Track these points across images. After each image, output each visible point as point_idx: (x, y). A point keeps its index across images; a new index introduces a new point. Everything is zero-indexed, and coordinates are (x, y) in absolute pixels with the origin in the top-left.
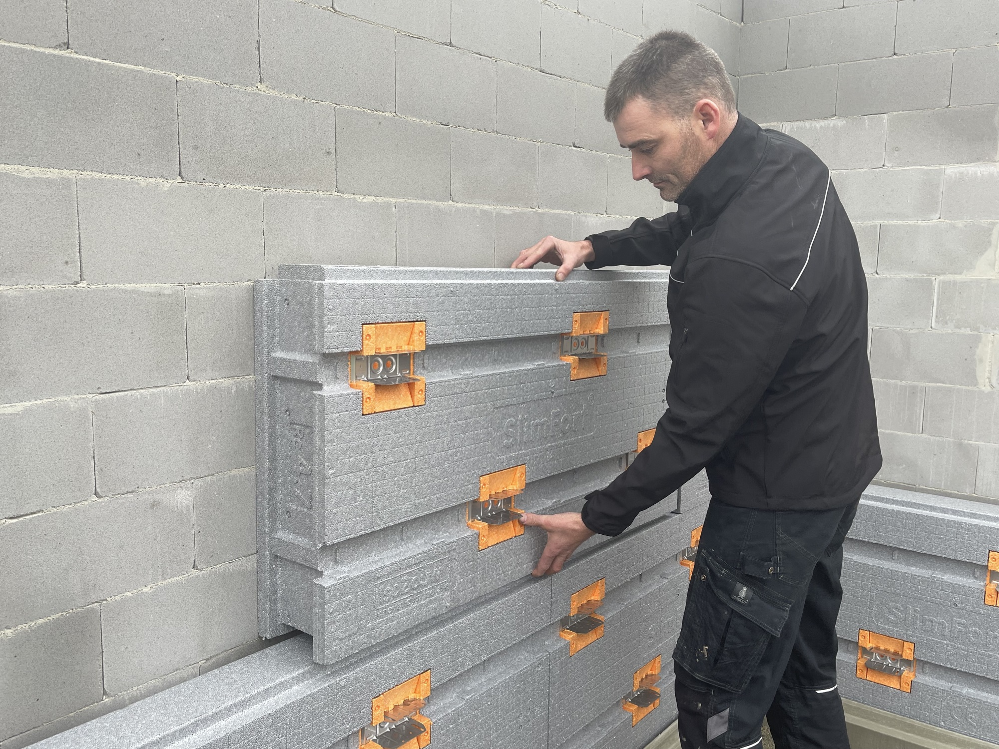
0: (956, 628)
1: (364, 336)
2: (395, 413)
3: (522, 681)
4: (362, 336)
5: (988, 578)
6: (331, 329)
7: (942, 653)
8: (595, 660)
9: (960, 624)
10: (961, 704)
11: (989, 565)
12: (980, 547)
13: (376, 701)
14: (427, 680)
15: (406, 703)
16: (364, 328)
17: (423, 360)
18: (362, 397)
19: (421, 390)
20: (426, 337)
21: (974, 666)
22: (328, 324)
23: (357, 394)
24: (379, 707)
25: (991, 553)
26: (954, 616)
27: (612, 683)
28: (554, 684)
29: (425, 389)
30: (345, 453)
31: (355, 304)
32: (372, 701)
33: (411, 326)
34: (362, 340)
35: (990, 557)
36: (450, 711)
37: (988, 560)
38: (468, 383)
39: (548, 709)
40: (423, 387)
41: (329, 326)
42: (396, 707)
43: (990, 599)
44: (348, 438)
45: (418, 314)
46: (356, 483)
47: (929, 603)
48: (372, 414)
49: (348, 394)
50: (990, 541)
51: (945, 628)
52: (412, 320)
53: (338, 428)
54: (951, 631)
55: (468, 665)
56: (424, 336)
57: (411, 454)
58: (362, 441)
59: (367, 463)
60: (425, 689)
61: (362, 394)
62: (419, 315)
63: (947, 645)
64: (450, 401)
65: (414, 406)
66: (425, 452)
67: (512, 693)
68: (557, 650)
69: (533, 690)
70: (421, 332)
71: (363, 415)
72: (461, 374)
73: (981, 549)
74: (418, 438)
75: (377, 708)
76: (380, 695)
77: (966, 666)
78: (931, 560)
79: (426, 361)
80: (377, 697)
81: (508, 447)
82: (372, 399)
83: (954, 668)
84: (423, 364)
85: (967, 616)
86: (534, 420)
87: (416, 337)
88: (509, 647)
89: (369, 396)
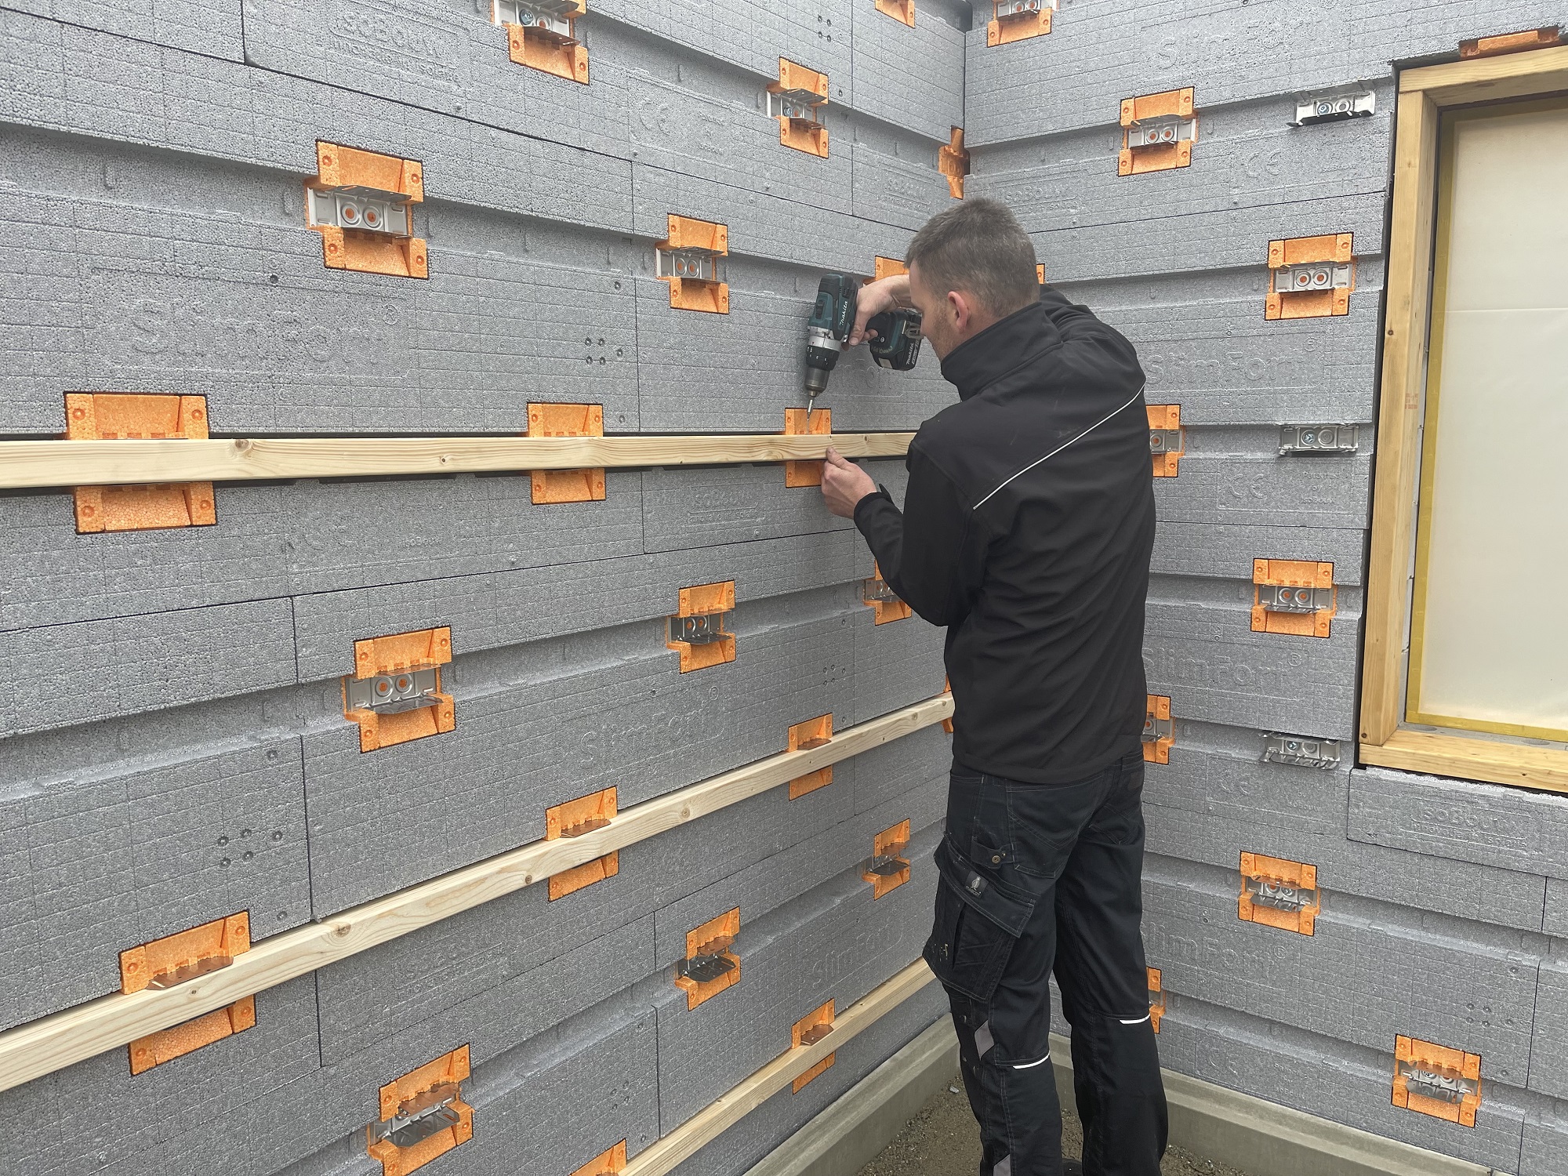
0: (1207, 949)
1: (358, 655)
2: (411, 746)
3: (614, 1048)
4: (355, 656)
5: (1244, 884)
6: (308, 652)
7: (1192, 981)
8: (729, 1013)
9: (1211, 944)
10: (1218, 1047)
11: (1242, 870)
12: (1229, 847)
13: (385, 1090)
14: (464, 1057)
15: (435, 1088)
16: (357, 646)
17: (455, 672)
18: (360, 731)
19: (449, 712)
20: (451, 645)
21: (1231, 997)
22: (303, 646)
23: (351, 728)
24: (390, 1097)
25: (1242, 855)
26: (1205, 935)
27: (757, 1040)
28: (665, 1047)
29: (455, 710)
30: (337, 803)
31: (341, 617)
32: (379, 1091)
33: (430, 635)
34: (355, 661)
35: (1243, 859)
36: (501, 1094)
37: (1240, 864)
38: (521, 694)
39: (658, 1080)
40: (451, 708)
41: (304, 649)
42: (420, 1094)
43: (1245, 913)
44: (340, 784)
45: (437, 618)
46: (355, 839)
47: (1175, 919)
48: (375, 750)
49: (338, 730)
50: (1241, 839)
51: (1195, 950)
52: (429, 627)
53: (325, 773)
54: (1201, 954)
55: (529, 1033)
56: (449, 645)
57: (438, 793)
58: (363, 785)
59: (370, 812)
60: (461, 1070)
61: (359, 727)
62: (439, 620)
63: (1198, 971)
64: (494, 721)
65: (438, 733)
66: (458, 788)
67: (598, 1063)
68: (667, 1004)
69: (633, 1057)
70: (445, 640)
71: (362, 752)
72: (509, 685)
73: (1231, 849)
74: (448, 772)
75: (387, 1099)
76: (391, 1082)
77: (1221, 999)
78: (1177, 864)
79: (458, 673)
80: (386, 1085)
81: (587, 769)
82: (374, 732)
83: (1208, 1001)
84: (454, 677)
85: (1219, 934)
86: (627, 728)
87: (436, 648)
88: (591, 1007)
89: (368, 729)
